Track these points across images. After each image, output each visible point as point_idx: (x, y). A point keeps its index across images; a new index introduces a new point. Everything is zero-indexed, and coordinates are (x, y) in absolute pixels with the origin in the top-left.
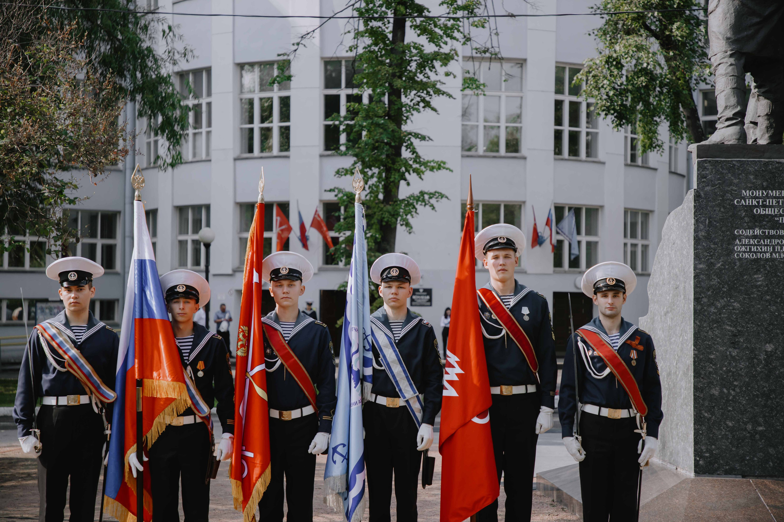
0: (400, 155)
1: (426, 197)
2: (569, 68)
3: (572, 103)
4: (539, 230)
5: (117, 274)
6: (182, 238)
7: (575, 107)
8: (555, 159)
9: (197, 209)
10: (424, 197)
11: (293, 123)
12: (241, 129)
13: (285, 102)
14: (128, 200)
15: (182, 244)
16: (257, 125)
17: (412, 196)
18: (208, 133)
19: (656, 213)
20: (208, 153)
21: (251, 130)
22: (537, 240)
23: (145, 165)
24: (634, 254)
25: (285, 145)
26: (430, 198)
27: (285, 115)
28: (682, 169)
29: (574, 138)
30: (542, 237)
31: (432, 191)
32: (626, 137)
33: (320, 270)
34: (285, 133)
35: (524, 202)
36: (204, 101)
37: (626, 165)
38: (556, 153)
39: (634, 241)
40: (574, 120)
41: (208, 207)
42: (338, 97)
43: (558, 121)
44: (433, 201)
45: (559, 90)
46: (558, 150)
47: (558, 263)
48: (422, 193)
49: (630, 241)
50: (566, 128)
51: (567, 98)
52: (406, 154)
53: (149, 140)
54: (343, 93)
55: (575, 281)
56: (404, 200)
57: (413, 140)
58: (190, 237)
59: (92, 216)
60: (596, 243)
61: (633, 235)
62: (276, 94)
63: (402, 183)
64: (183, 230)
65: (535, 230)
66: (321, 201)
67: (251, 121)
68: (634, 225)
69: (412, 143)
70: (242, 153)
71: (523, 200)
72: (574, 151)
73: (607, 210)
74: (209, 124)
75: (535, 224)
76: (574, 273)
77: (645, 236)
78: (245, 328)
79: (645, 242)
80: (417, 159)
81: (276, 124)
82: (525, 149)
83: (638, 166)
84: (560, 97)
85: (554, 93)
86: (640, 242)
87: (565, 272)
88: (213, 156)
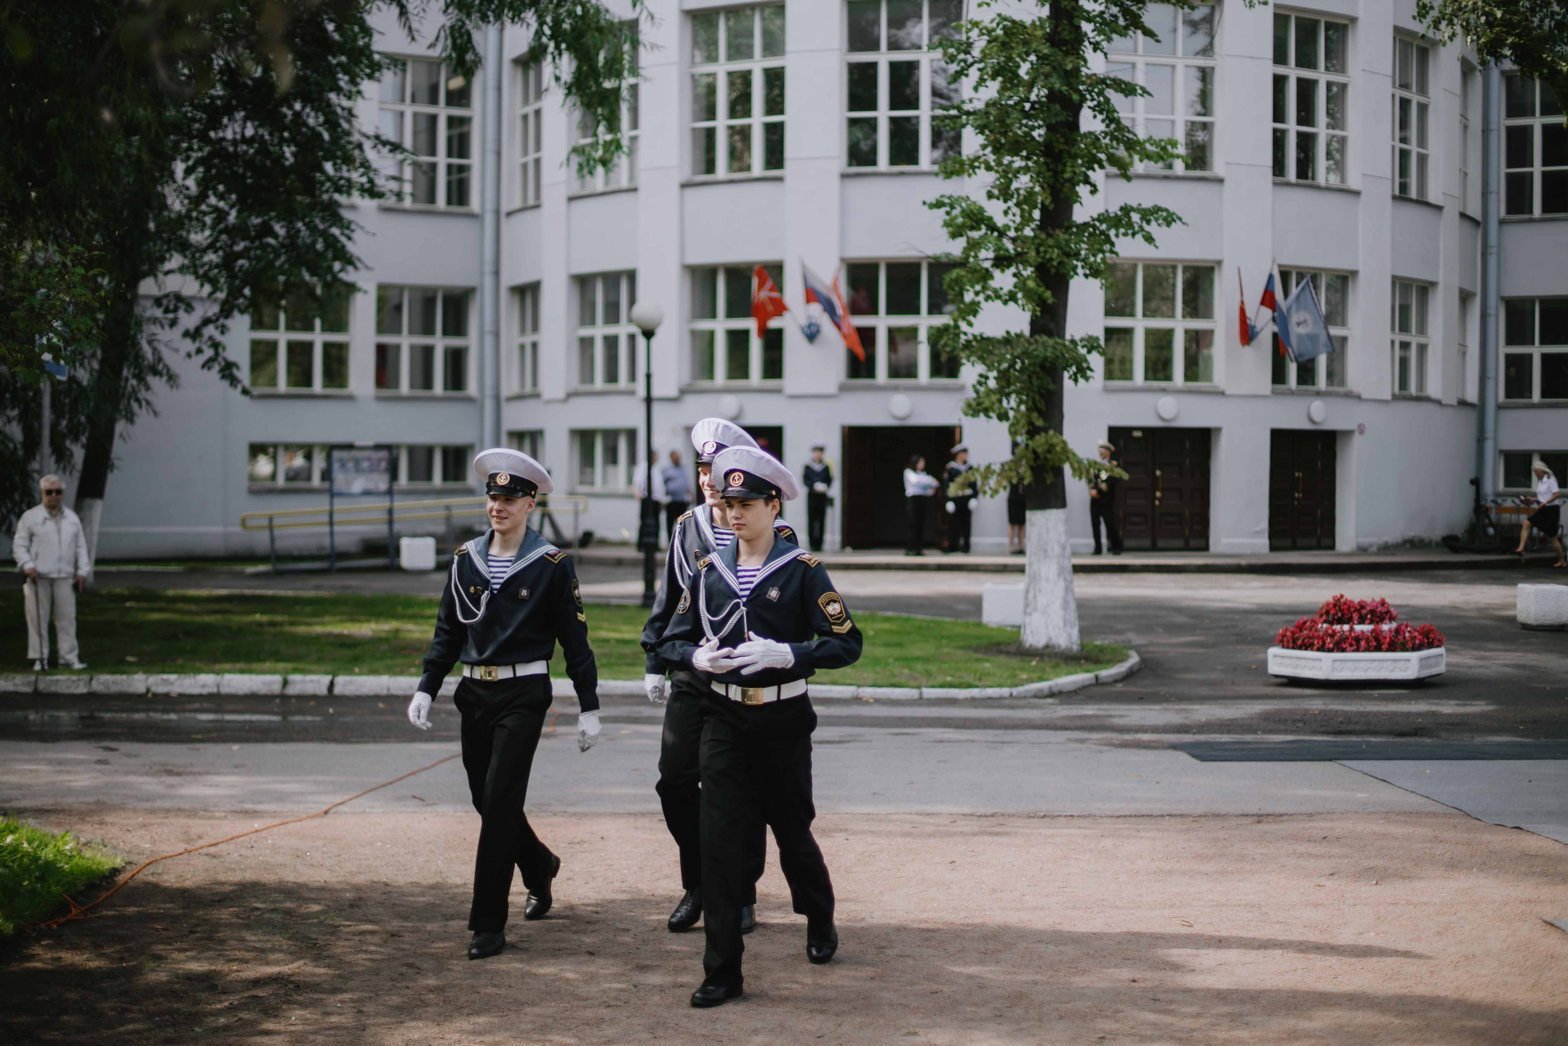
0: (1075, 125)
1: (1135, 217)
2: (1297, 18)
3: (1300, 81)
4: (1250, 313)
5: (470, 400)
6: (586, 332)
7: (1306, 89)
8: (1275, 184)
9: (612, 279)
10: (1130, 218)
11: (790, 118)
12: (694, 130)
13: (775, 79)
14: (488, 268)
15: (586, 344)
16: (722, 123)
17: (1103, 218)
18: (634, 139)
19: (1441, 288)
20: (632, 177)
21: (710, 133)
22: (1247, 334)
23: (517, 204)
24: (1404, 363)
25: (775, 156)
26: (1144, 219)
27: (775, 104)
28: (1475, 211)
29: (1306, 143)
30: (1254, 327)
31: (1147, 204)
32: (1393, 147)
33: (843, 388)
34: (775, 136)
35: (1219, 263)
36: (628, 81)
37: (1394, 197)
38: (1274, 174)
39: (1405, 338)
40: (1306, 115)
41: (631, 275)
42: (873, 66)
43: (1279, 115)
44: (1153, 228)
45: (1280, 57)
46: (1278, 167)
47: (1278, 376)
48: (1126, 210)
49: (1399, 337)
50: (1292, 127)
51: (1293, 73)
53: (524, 160)
54: (883, 59)
55: (1309, 409)
56: (1086, 225)
57: (1108, 93)
58: (599, 331)
59: (427, 299)
60: (1344, 340)
61: (1404, 327)
62: (757, 66)
63: (1083, 190)
64: (587, 316)
65: (1242, 312)
66: (843, 260)
67: (710, 113)
68: (1404, 310)
69: (1107, 100)
70: (695, 173)
71: (1218, 258)
72: (1305, 167)
73: (1361, 278)
74: (635, 125)
75: (1242, 303)
76: (1306, 394)
77: (1422, 330)
79: (1422, 340)
80: (1118, 130)
81: (758, 120)
82: (1219, 165)
83: (1411, 200)
84: (1281, 70)
85: (1271, 62)
86: (1414, 340)
87: (1292, 393)
88: (642, 181)
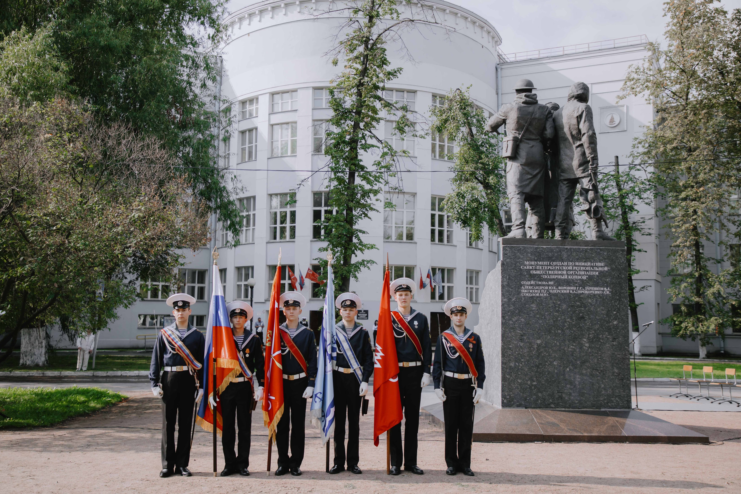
0: (352, 241)
1: (365, 263)
2: (438, 198)
3: (439, 215)
4: (424, 280)
5: (206, 302)
6: (239, 283)
7: (441, 217)
8: (431, 244)
9: (247, 268)
11: (297, 224)
12: (270, 227)
13: (293, 214)
14: (210, 265)
15: (239, 286)
16: (278, 225)
17: (358, 262)
18: (253, 229)
19: (482, 272)
20: (253, 240)
21: (276, 228)
22: (422, 285)
23: (221, 246)
24: (471, 293)
25: (293, 235)
26: (367, 263)
27: (293, 220)
28: (495, 250)
29: (441, 233)
30: (425, 284)
31: (369, 260)
32: (467, 233)
33: (310, 300)
34: (293, 229)
35: (416, 266)
36: (251, 213)
37: (467, 247)
38: (431, 241)
39: (472, 286)
40: (441, 224)
41: (252, 268)
42: (320, 211)
43: (433, 224)
44: (369, 265)
45: (433, 209)
46: (433, 239)
47: (433, 297)
48: (363, 261)
49: (469, 286)
50: (437, 228)
51: (437, 213)
52: (355, 240)
53: (223, 233)
54: (323, 209)
56: (354, 264)
57: (359, 233)
58: (243, 283)
59: (193, 272)
60: (452, 287)
61: (471, 283)
62: (288, 209)
63: (353, 255)
64: (239, 279)
65: (421, 280)
66: (311, 264)
67: (275, 223)
68: (471, 278)
69: (358, 235)
70: (270, 239)
71: (415, 264)
72: (441, 240)
73: (457, 270)
74: (254, 225)
75: (421, 277)
76: (441, 302)
77: (477, 284)
78: (271, 332)
79: (477, 287)
80: (361, 243)
81: (288, 225)
82: (416, 238)
83: (473, 248)
84: (433, 212)
85: (430, 210)
86: (474, 287)
87: (437, 302)
88: (256, 241)
